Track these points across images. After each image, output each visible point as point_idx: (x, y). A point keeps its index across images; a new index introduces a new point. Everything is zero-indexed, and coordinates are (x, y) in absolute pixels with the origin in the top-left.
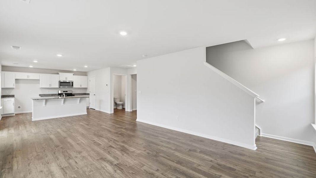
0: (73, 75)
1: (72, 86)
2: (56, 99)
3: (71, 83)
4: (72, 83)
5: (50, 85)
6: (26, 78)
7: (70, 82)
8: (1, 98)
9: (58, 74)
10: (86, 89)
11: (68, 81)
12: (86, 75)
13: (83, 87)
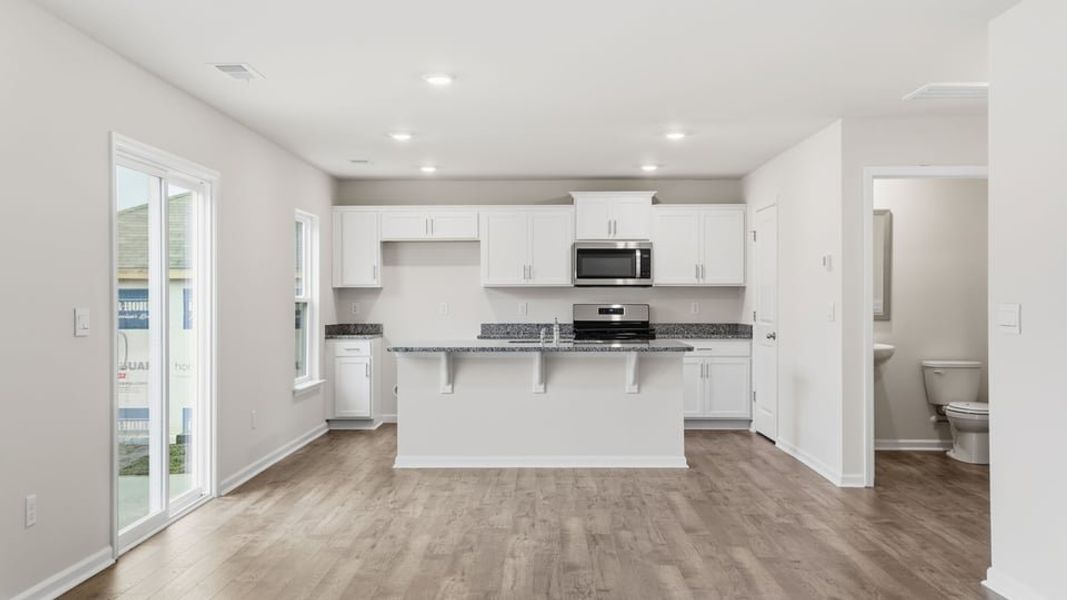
0: (655, 201)
1: (646, 272)
2: (513, 350)
3: (638, 254)
4: (647, 253)
5: (528, 271)
6: (422, 235)
7: (633, 251)
8: (326, 338)
9: (569, 201)
10: (737, 292)
11: (621, 246)
12: (737, 198)
13: (712, 279)
